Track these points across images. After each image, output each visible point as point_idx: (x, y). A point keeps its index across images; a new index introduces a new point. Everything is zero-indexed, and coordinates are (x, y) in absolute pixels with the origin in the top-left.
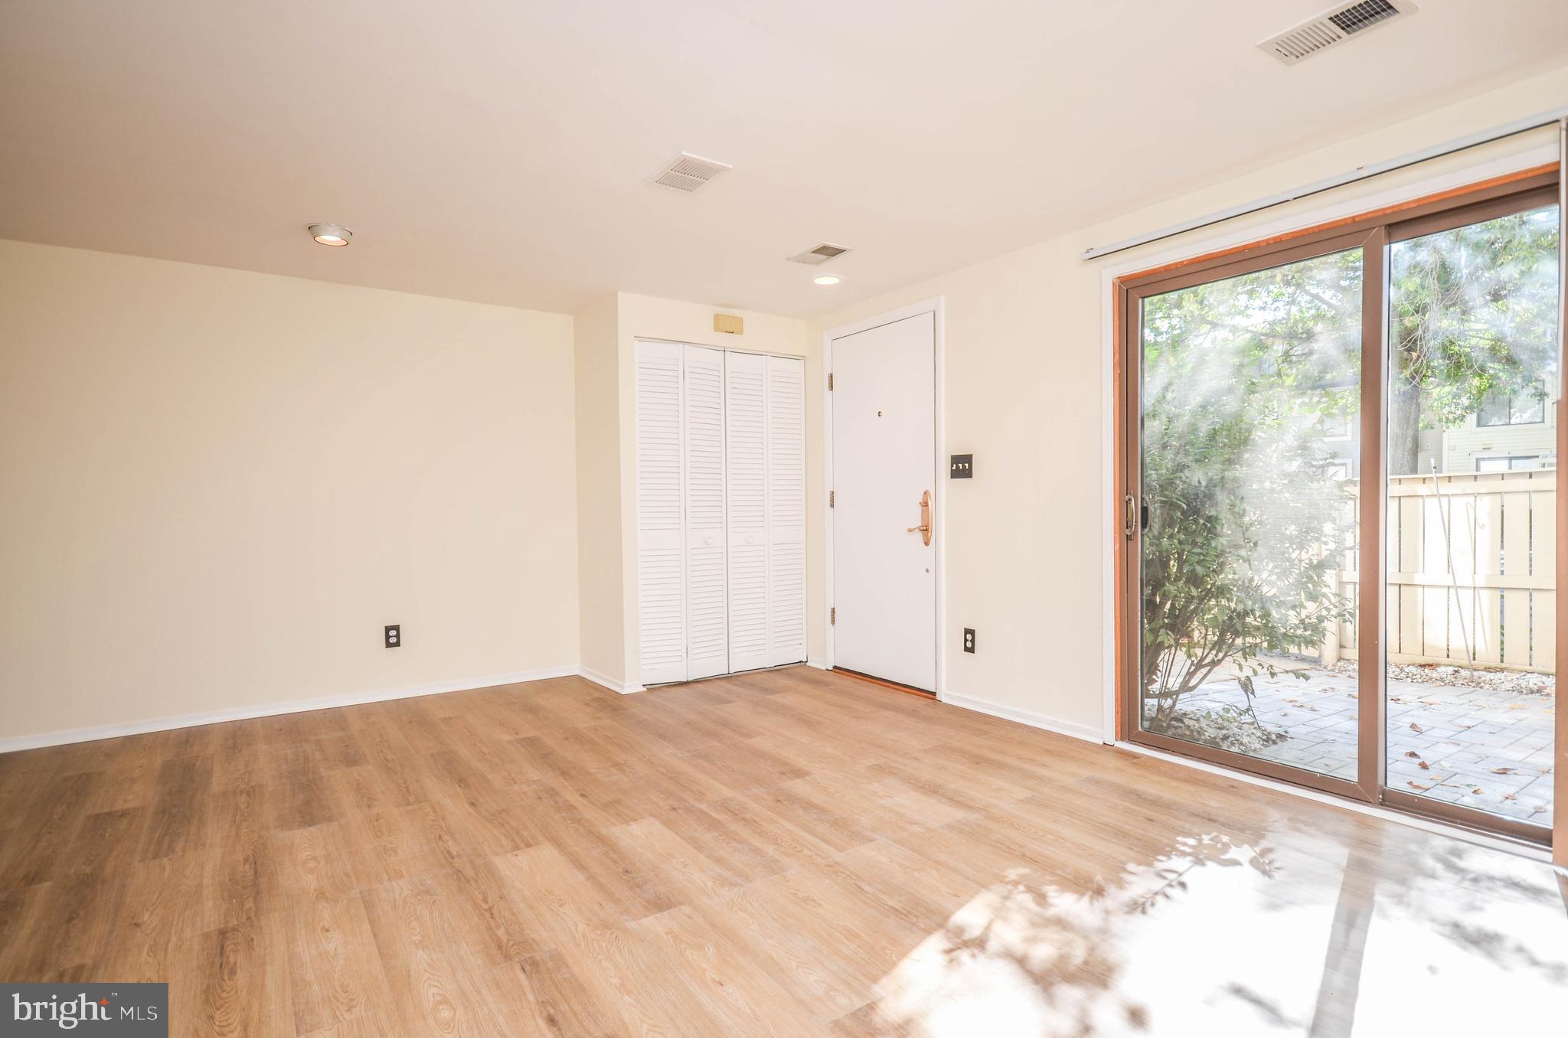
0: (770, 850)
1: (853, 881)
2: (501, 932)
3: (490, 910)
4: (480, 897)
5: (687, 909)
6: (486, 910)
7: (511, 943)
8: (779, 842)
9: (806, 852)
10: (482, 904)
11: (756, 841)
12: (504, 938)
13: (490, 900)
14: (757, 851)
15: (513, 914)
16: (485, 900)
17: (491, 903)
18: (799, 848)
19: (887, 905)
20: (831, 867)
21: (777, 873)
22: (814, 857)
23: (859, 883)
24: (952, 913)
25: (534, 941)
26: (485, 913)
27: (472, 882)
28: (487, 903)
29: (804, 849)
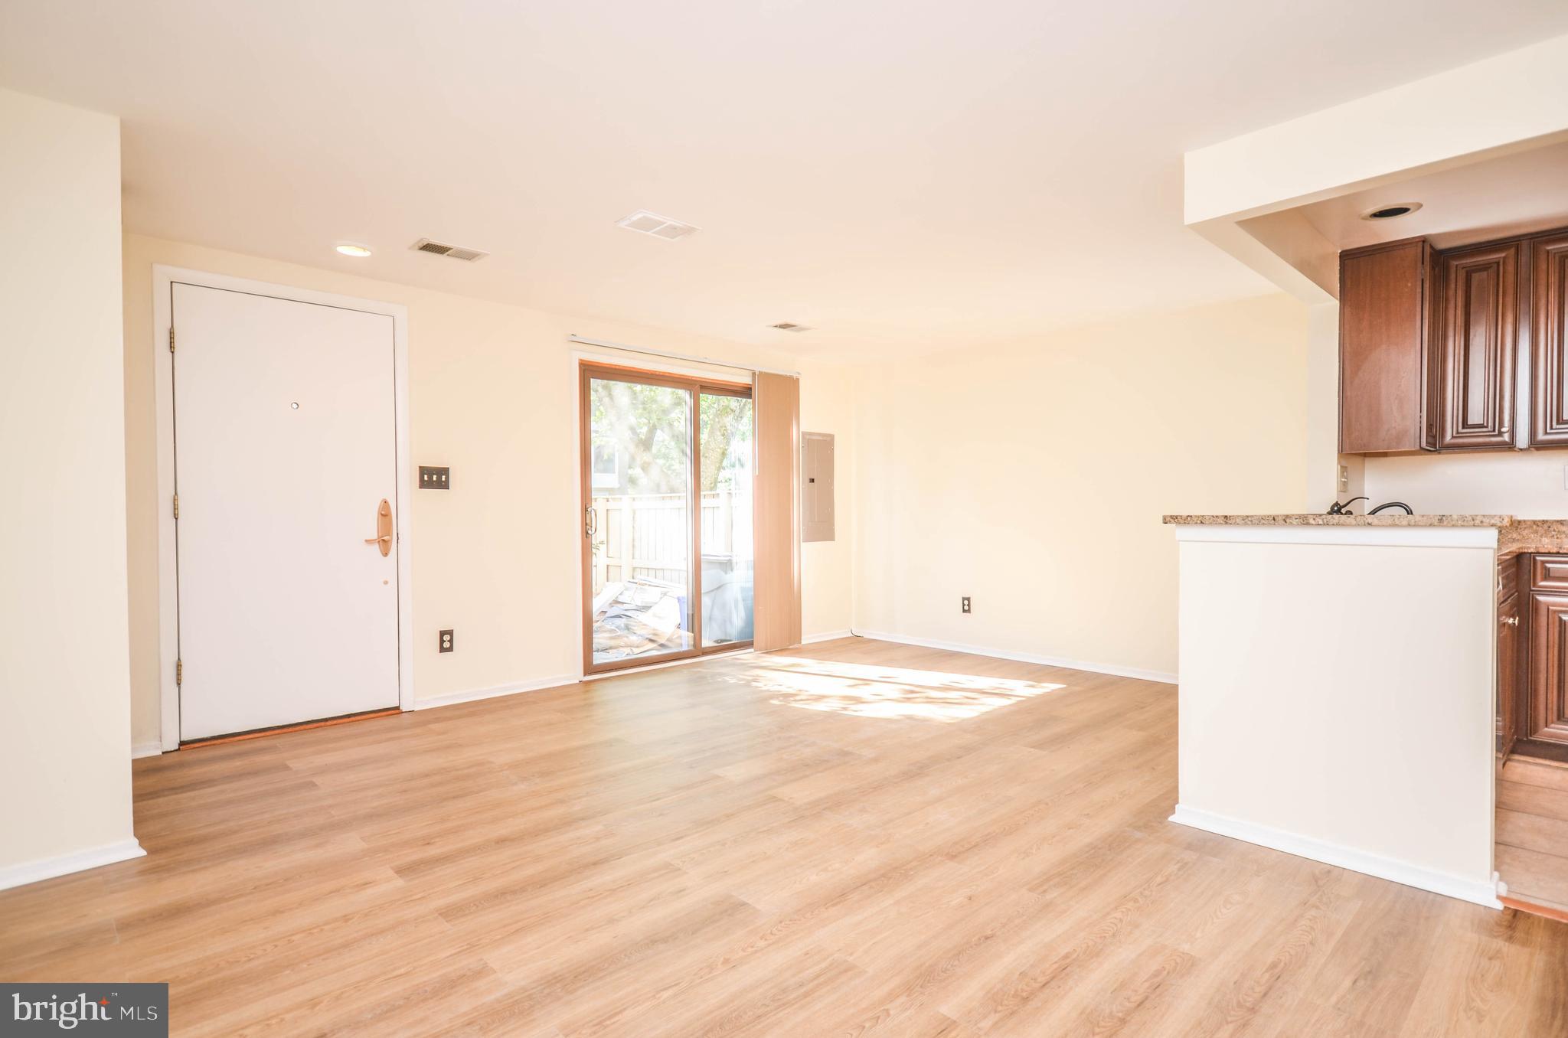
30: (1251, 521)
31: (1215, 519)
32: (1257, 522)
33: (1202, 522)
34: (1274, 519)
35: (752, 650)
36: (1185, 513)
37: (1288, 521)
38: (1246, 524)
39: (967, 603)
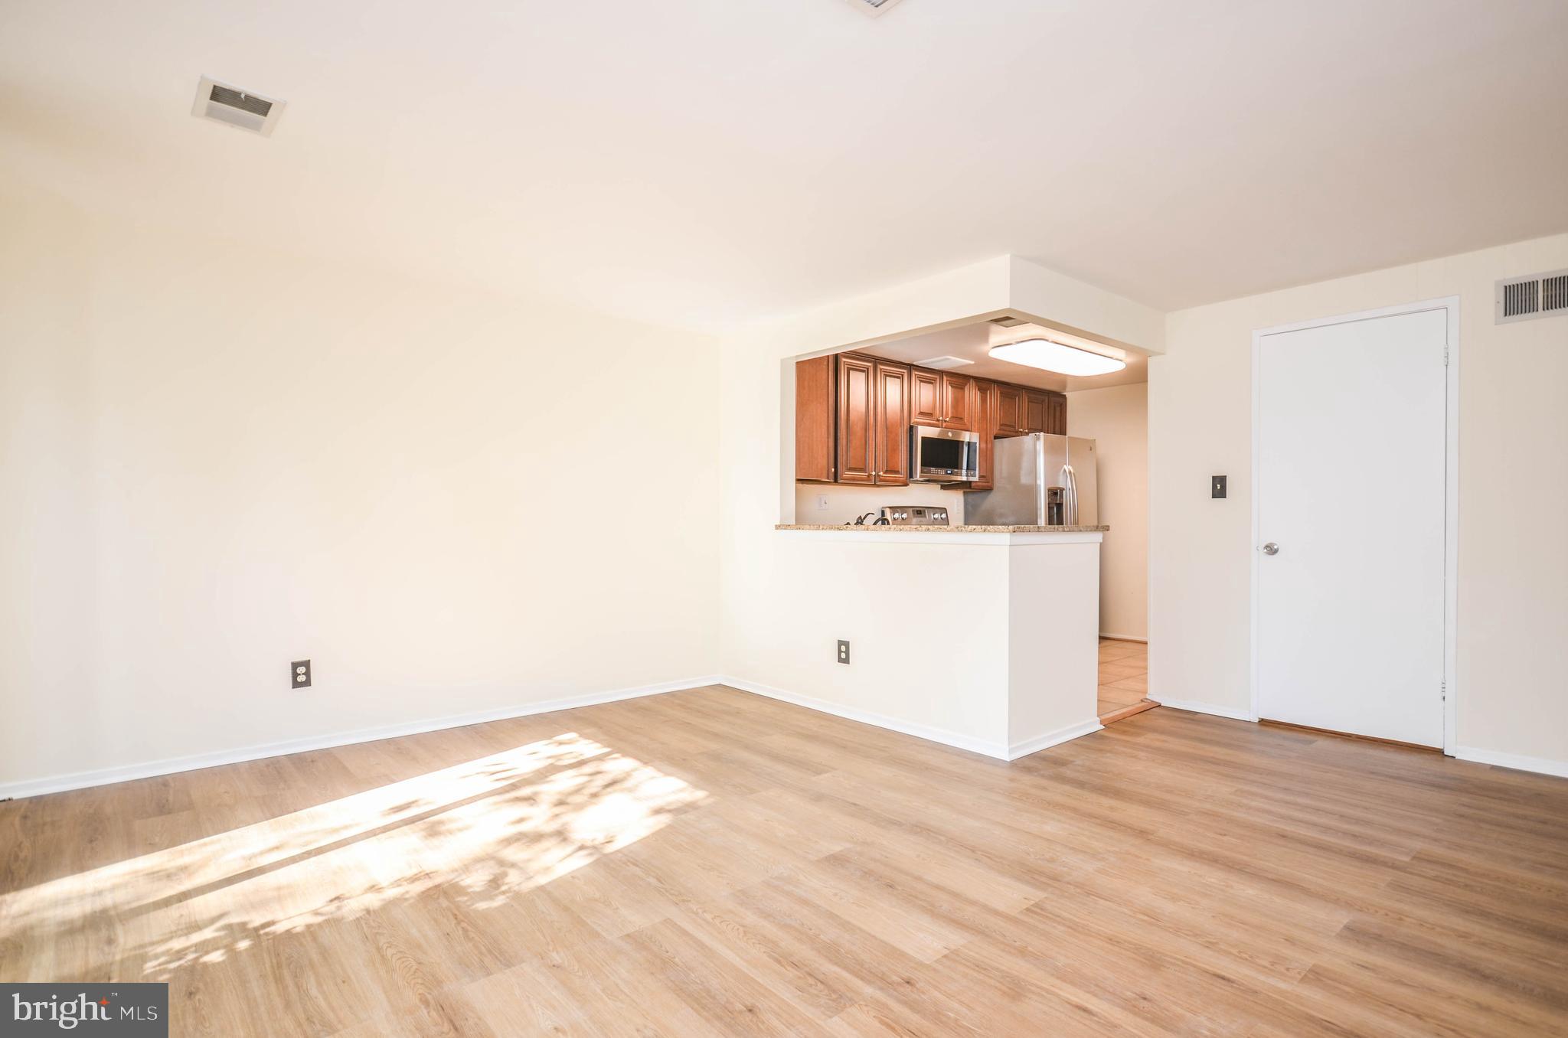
0: (751, 918)
1: (664, 886)
8: (741, 929)
9: (708, 917)
11: (769, 928)
14: (767, 916)
18: (717, 921)
19: (640, 868)
20: (683, 901)
21: (740, 891)
22: (700, 911)
23: (659, 885)
24: (589, 865)
29: (711, 921)
39: (304, 671)
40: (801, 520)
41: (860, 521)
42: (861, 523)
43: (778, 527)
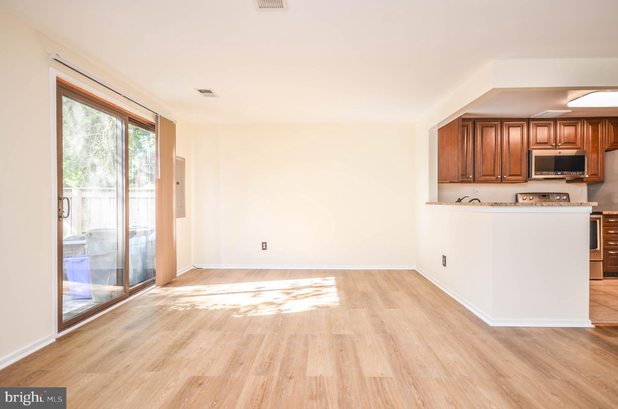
2: (392, 343)
3: (395, 351)
4: (399, 358)
5: (334, 333)
6: (397, 351)
7: (389, 339)
10: (398, 355)
12: (391, 341)
13: (395, 355)
15: (387, 347)
16: (397, 356)
17: (395, 354)
25: (382, 338)
26: (397, 350)
27: (402, 365)
28: (396, 354)
30: (524, 205)
31: (511, 204)
32: (526, 205)
33: (506, 205)
34: (532, 204)
35: (154, 286)
36: (500, 202)
37: (536, 204)
38: (522, 206)
39: (265, 245)
40: (441, 200)
41: (459, 201)
42: (460, 201)
43: (427, 203)
